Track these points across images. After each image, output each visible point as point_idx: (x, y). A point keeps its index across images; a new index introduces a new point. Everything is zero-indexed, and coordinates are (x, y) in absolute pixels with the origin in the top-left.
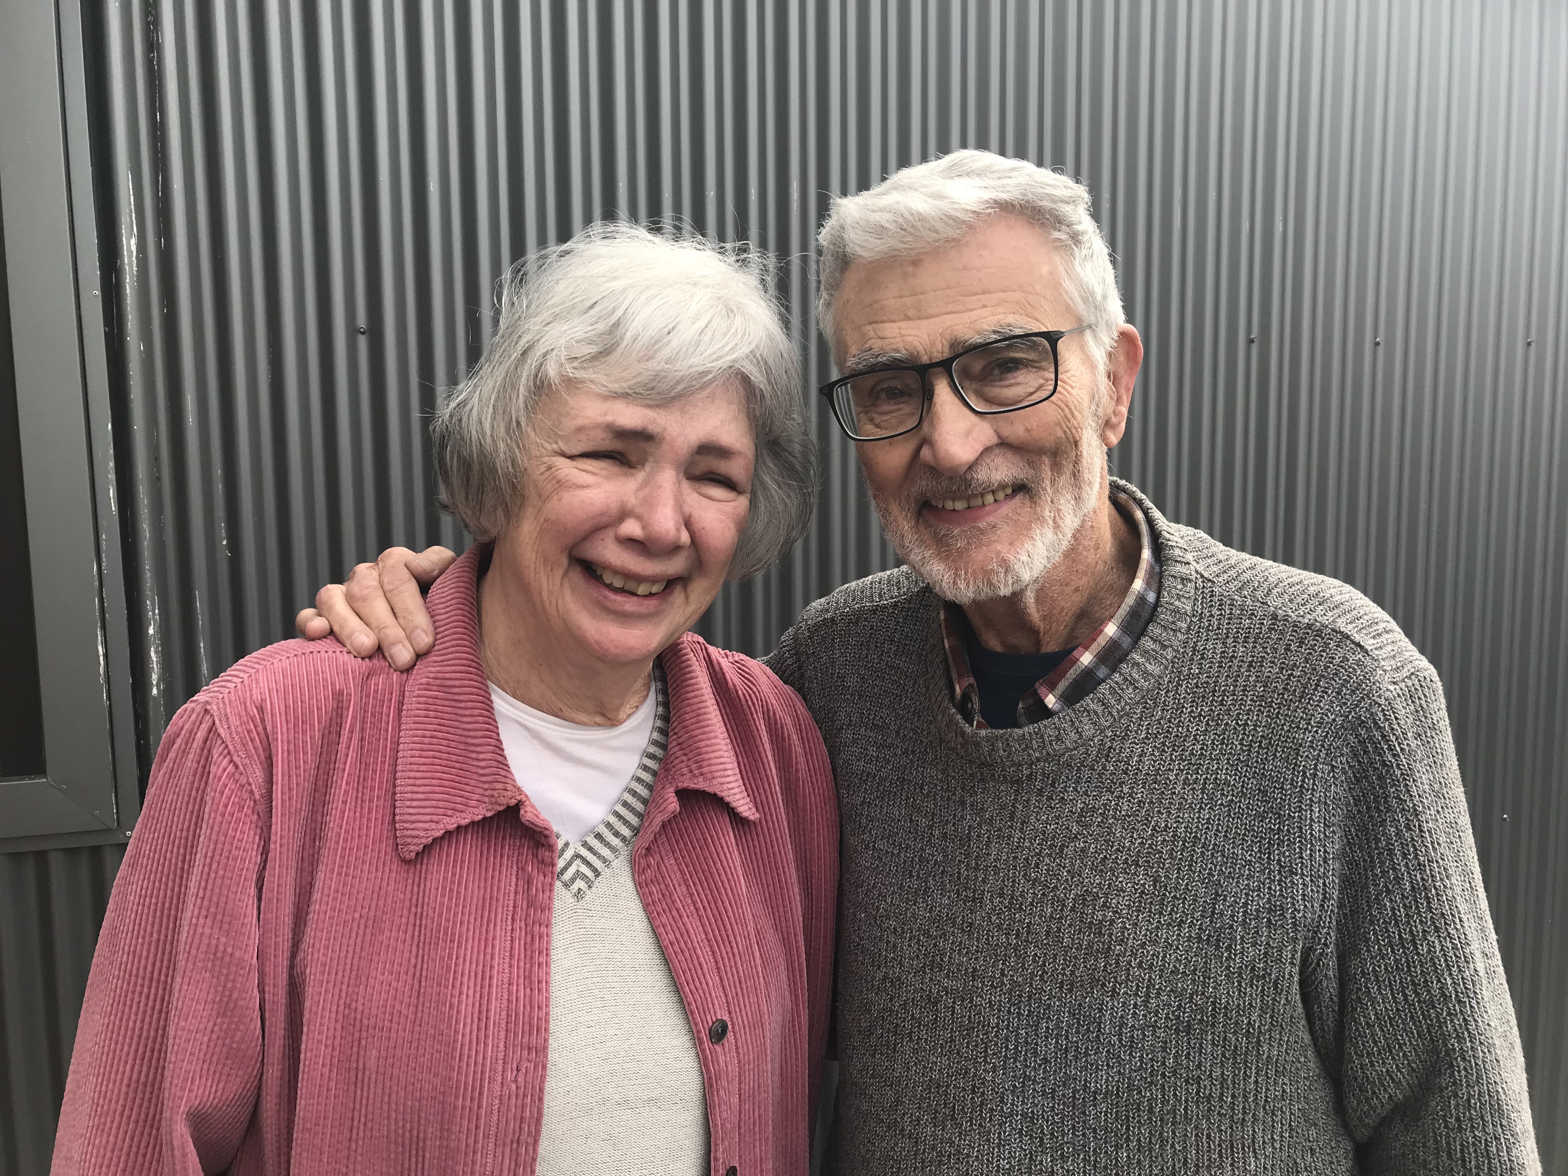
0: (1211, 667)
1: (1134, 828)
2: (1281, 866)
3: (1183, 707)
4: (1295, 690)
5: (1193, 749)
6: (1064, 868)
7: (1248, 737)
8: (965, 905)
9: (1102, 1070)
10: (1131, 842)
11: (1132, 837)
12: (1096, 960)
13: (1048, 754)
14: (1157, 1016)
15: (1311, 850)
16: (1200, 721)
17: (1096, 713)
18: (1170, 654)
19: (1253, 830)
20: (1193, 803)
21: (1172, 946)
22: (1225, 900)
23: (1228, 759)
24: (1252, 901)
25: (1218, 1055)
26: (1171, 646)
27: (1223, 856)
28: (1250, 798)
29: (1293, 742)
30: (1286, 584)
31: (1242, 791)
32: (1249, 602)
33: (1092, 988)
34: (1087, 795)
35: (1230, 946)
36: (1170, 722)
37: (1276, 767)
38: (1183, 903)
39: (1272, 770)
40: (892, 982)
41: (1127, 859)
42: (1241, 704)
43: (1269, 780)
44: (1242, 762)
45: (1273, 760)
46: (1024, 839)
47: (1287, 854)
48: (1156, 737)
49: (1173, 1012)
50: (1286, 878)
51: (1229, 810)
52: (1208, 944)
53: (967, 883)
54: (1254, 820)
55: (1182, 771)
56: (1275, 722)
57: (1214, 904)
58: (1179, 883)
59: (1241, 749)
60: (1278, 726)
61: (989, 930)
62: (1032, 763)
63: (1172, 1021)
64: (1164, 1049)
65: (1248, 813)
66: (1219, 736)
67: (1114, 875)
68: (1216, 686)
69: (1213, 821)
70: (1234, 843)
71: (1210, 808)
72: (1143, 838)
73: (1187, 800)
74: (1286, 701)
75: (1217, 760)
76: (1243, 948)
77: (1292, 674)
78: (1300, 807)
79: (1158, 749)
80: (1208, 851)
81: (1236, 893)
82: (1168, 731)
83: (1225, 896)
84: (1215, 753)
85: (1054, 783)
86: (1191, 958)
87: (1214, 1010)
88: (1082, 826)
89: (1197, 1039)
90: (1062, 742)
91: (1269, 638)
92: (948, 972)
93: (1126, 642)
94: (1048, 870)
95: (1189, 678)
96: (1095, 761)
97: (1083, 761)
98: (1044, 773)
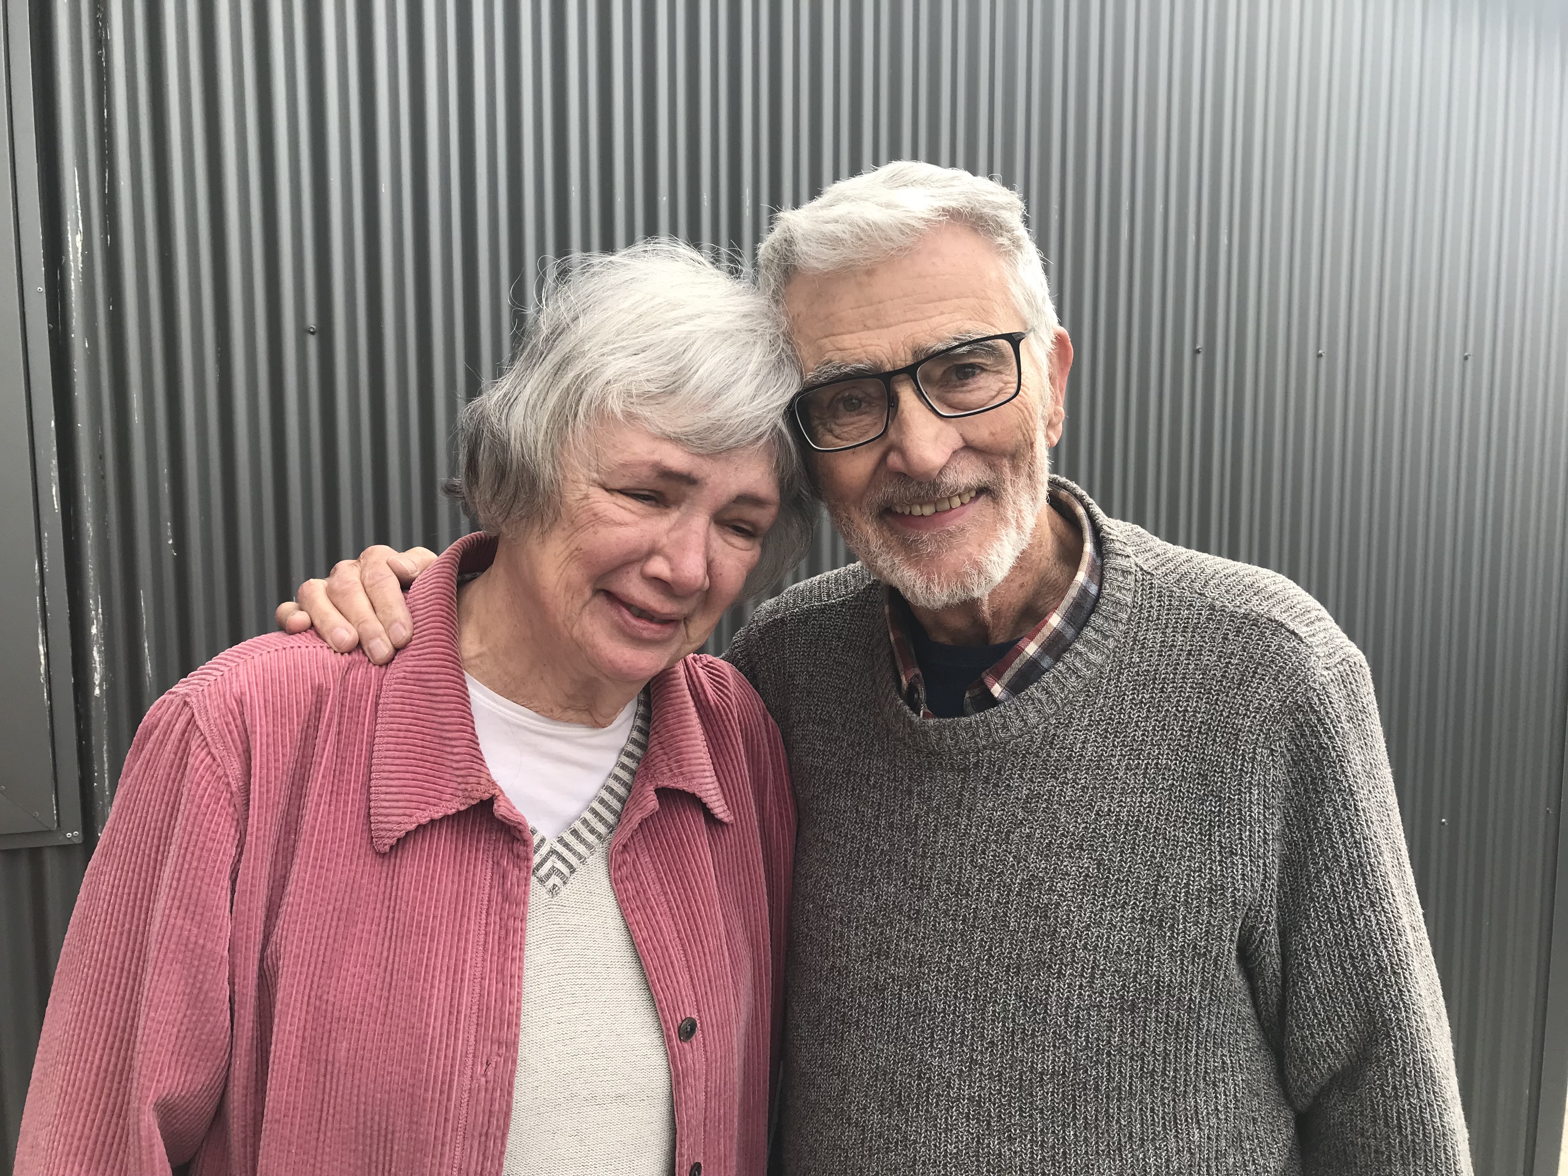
0: (1151, 656)
1: (1078, 813)
2: (1222, 847)
3: (1125, 694)
4: (1233, 678)
5: (1135, 735)
6: (1010, 853)
7: (1188, 722)
8: (912, 892)
9: (1048, 1051)
10: (1076, 826)
11: (1076, 822)
12: (1042, 943)
13: (994, 741)
14: (1102, 996)
15: (1250, 831)
16: (1141, 707)
17: (1040, 701)
18: (1111, 643)
19: (1194, 813)
20: (1135, 787)
21: (1115, 927)
22: (1167, 881)
23: (1169, 745)
24: (1193, 881)
25: (1161, 1032)
26: (1113, 637)
29: (1232, 728)
30: (1222, 575)
31: (1182, 776)
32: (1187, 594)
33: (1038, 971)
34: (1032, 782)
35: (1173, 925)
36: (1112, 709)
37: (1215, 752)
38: (1127, 885)
39: (1211, 755)
40: (839, 971)
41: (1071, 843)
42: (1181, 691)
43: (1208, 764)
44: (1183, 747)
45: (1213, 745)
46: (971, 826)
47: (1228, 835)
48: (1099, 724)
49: (1118, 992)
50: (1226, 858)
51: (1170, 794)
52: (1151, 924)
53: (914, 870)
54: (1194, 803)
55: (1125, 756)
56: (1214, 709)
57: (1156, 886)
58: (1122, 866)
59: (1181, 734)
60: (1217, 712)
61: (936, 916)
62: (979, 751)
63: (1116, 1000)
64: (1109, 1028)
65: (1188, 797)
66: (1160, 722)
67: (1059, 859)
68: (1156, 674)
69: (1155, 804)
70: (1175, 825)
71: (1152, 792)
72: (1087, 822)
73: (1129, 785)
74: (1225, 688)
75: (1158, 745)
76: (1185, 927)
77: (1230, 662)
78: (1240, 790)
79: (1101, 735)
80: (1150, 834)
83: (1168, 878)
84: (1155, 739)
85: (1000, 770)
86: (1135, 938)
87: (1157, 988)
88: (1027, 812)
89: (1142, 1017)
90: (1008, 730)
91: (1207, 627)
92: (895, 959)
93: (1070, 632)
94: (994, 856)
95: (1130, 666)
96: (1039, 748)
97: (1028, 749)
98: (991, 761)
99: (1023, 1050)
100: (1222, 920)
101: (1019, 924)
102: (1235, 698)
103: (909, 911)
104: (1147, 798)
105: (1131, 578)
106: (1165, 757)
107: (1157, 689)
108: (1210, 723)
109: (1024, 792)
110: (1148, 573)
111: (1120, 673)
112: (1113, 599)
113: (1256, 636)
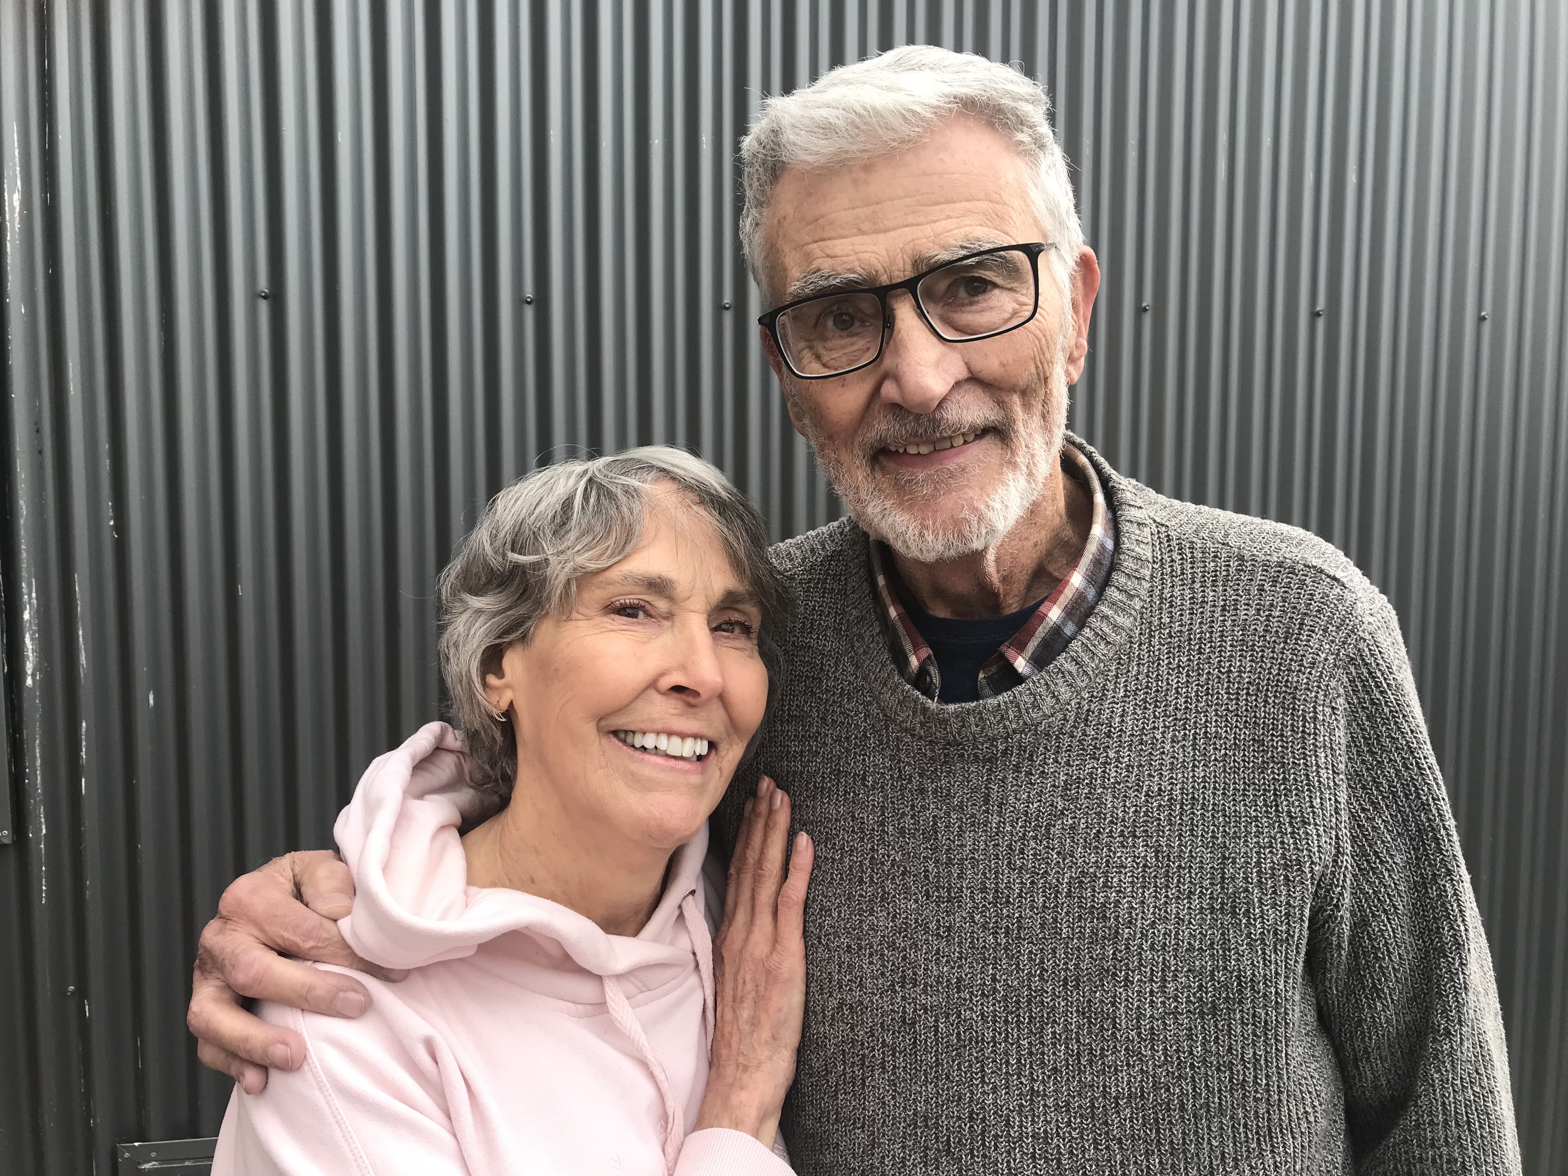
0: (1181, 615)
1: (1125, 796)
3: (1159, 659)
4: (1277, 632)
5: (1176, 703)
6: (1053, 850)
8: (939, 906)
10: (1124, 811)
11: (1125, 806)
12: (1103, 948)
13: (1025, 723)
14: (1176, 1001)
15: (1321, 799)
16: (1179, 672)
17: (1070, 673)
18: (1137, 604)
19: (1254, 784)
20: (1184, 761)
21: (1183, 921)
22: (1234, 862)
23: (1216, 710)
24: (1264, 859)
25: (1249, 1035)
26: (1138, 596)
27: (1225, 816)
28: (1244, 750)
29: (1286, 686)
31: (1235, 744)
33: (1101, 980)
34: (1069, 765)
35: (1248, 911)
36: (1148, 676)
37: (1269, 714)
38: (1190, 872)
39: (1265, 717)
41: (1122, 831)
42: (1220, 651)
43: (1263, 729)
44: (1232, 712)
45: (1265, 707)
46: (1004, 823)
47: (1297, 804)
48: (1136, 694)
49: (1194, 994)
51: (1224, 765)
52: (1222, 913)
54: (1253, 772)
55: (1169, 728)
56: (1260, 667)
57: (1222, 869)
58: (1182, 851)
59: (1228, 698)
60: (1265, 670)
61: (973, 932)
63: (1194, 1003)
64: (1190, 1037)
66: (1202, 687)
67: (1110, 850)
68: (1190, 634)
69: (1209, 778)
70: (1234, 800)
71: (1204, 765)
72: (1136, 806)
73: (1178, 759)
74: (1269, 643)
75: (1204, 712)
77: (1270, 615)
78: (1304, 753)
79: (1140, 706)
80: (1208, 812)
81: (1246, 853)
82: (1147, 687)
83: (1234, 859)
84: (1201, 705)
85: (1031, 755)
86: (1206, 931)
87: (1239, 984)
88: (1068, 801)
89: (1225, 1019)
90: (1039, 709)
91: (1238, 579)
92: (925, 986)
93: (1091, 593)
94: (1034, 855)
95: (1161, 628)
96: (1074, 726)
97: (1061, 728)
98: (1021, 746)
99: (1092, 1073)
100: (1302, 899)
101: (1073, 929)
102: (1283, 653)
104: (1200, 772)
105: (1147, 531)
106: (1214, 724)
107: (1194, 651)
108: (1259, 683)
109: (1062, 778)
110: (1162, 525)
111: (1151, 636)
112: (1134, 554)
113: (1295, 584)
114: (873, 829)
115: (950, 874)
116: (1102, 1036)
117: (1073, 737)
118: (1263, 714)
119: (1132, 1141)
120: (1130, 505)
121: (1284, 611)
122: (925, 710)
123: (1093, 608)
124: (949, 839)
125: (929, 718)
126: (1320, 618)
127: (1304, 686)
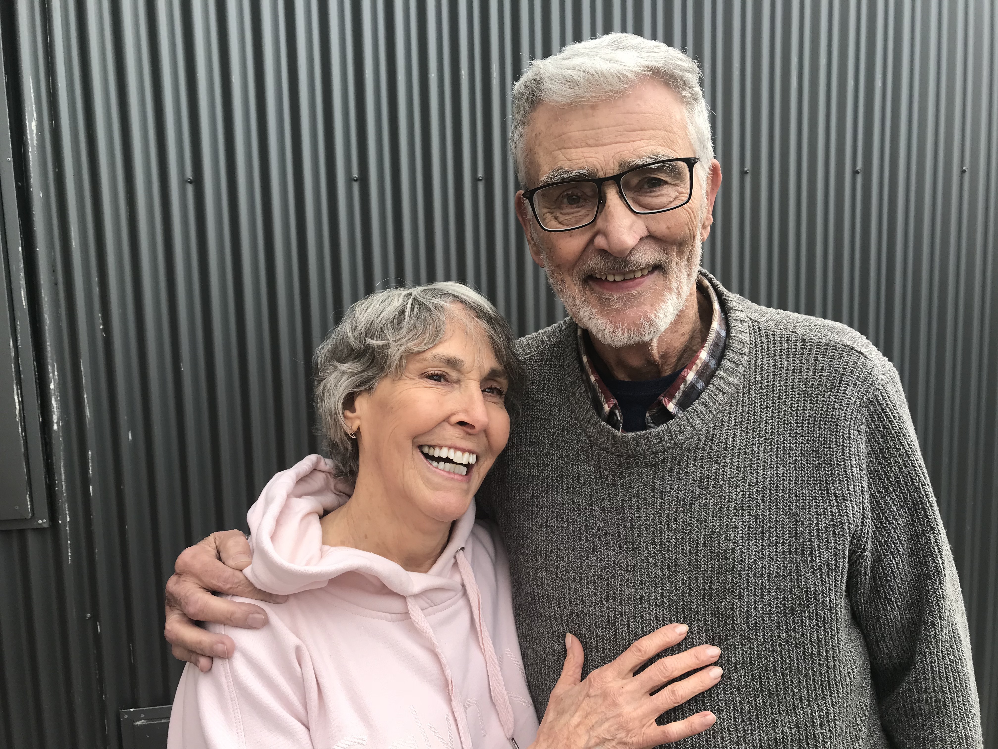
0: (768, 376)
1: (736, 485)
3: (755, 402)
4: (826, 385)
5: (766, 429)
6: (694, 518)
7: (800, 417)
8: (627, 553)
9: (738, 648)
10: (736, 495)
11: (736, 491)
12: (725, 576)
13: (675, 443)
16: (767, 410)
17: (701, 412)
18: (741, 369)
19: (814, 477)
20: (771, 464)
21: (773, 559)
22: (803, 524)
23: (790, 433)
24: (821, 522)
25: (814, 626)
26: (742, 365)
27: (796, 496)
28: (807, 457)
29: (832, 418)
31: (802, 453)
34: (702, 468)
35: (811, 552)
36: (748, 413)
37: (822, 435)
39: (819, 437)
41: (735, 506)
42: (792, 398)
43: (818, 443)
44: (799, 434)
45: (819, 430)
46: (664, 503)
47: (840, 488)
48: (742, 424)
49: (781, 602)
51: (795, 466)
52: (796, 554)
53: (626, 539)
54: (813, 470)
55: (761, 444)
56: (816, 406)
57: (796, 528)
58: (771, 518)
59: (797, 426)
60: (819, 408)
62: (664, 452)
63: (780, 608)
64: (778, 627)
65: (808, 466)
66: (781, 419)
67: (728, 518)
68: (773, 387)
69: (786, 474)
70: (802, 486)
71: (783, 466)
72: (743, 491)
73: (767, 463)
74: (821, 392)
75: (783, 434)
77: (822, 375)
78: (843, 458)
79: (744, 431)
80: (786, 494)
81: (810, 518)
82: (748, 420)
83: (803, 522)
84: (780, 430)
85: (679, 462)
86: (787, 565)
87: (807, 596)
88: (702, 489)
89: (799, 617)
90: (683, 434)
91: (802, 354)
93: (713, 363)
94: (683, 521)
95: (756, 384)
96: (705, 444)
97: (697, 446)
98: (673, 457)
100: (844, 545)
101: (707, 565)
102: (830, 398)
103: (627, 566)
104: (781, 471)
105: (746, 325)
106: (788, 442)
107: (776, 397)
108: (815, 416)
109: (698, 475)
110: (756, 321)
111: (750, 389)
112: (738, 339)
113: (836, 356)
114: (586, 508)
115: (633, 534)
116: (726, 628)
117: (704, 450)
118: (818, 435)
119: (746, 689)
120: (735, 310)
121: (830, 372)
122: (614, 436)
123: (714, 372)
124: (631, 513)
125: (617, 441)
126: (852, 377)
127: (843, 418)
